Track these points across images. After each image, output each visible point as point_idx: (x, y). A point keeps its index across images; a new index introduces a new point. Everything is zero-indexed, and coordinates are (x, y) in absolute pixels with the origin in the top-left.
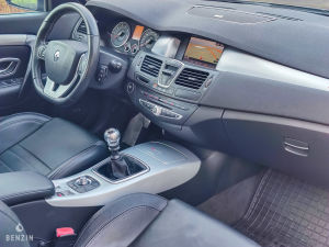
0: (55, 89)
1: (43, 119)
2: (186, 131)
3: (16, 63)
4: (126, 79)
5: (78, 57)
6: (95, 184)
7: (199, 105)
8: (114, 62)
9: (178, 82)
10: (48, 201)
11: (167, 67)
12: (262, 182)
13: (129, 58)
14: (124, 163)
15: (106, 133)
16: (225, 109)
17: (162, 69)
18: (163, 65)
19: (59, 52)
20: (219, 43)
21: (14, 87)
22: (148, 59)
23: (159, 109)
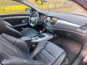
0: (32, 24)
1: (30, 29)
2: (52, 31)
3: (27, 20)
4: (43, 23)
5: (36, 20)
6: (38, 39)
7: (54, 27)
8: (41, 21)
9: (51, 24)
10: (31, 41)
11: (49, 22)
13: (43, 20)
14: (42, 36)
15: (40, 31)
19: (33, 19)
20: (57, 18)
21: (26, 24)
22: (46, 20)
23: (48, 28)
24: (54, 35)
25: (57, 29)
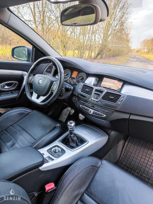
0: (38, 98)
1: (28, 110)
3: (16, 84)
4: (72, 95)
5: (52, 83)
6: (63, 151)
7: (116, 111)
8: (67, 86)
9: (103, 98)
10: (40, 168)
11: (96, 90)
12: (127, 143)
13: (74, 85)
14: (75, 138)
15: (69, 123)
16: (131, 114)
17: (94, 92)
18: (94, 90)
20: (120, 80)
21: (15, 95)
23: (92, 111)
24: (109, 135)
25: (127, 116)
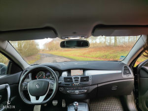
0: (37, 99)
9: (81, 81)
16: (97, 84)
18: (73, 78)
22: (65, 78)
23: (78, 91)
25: (96, 86)
